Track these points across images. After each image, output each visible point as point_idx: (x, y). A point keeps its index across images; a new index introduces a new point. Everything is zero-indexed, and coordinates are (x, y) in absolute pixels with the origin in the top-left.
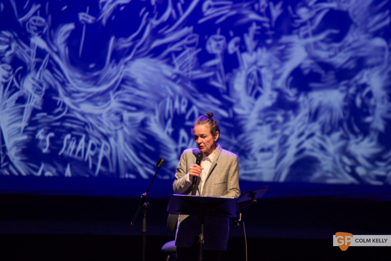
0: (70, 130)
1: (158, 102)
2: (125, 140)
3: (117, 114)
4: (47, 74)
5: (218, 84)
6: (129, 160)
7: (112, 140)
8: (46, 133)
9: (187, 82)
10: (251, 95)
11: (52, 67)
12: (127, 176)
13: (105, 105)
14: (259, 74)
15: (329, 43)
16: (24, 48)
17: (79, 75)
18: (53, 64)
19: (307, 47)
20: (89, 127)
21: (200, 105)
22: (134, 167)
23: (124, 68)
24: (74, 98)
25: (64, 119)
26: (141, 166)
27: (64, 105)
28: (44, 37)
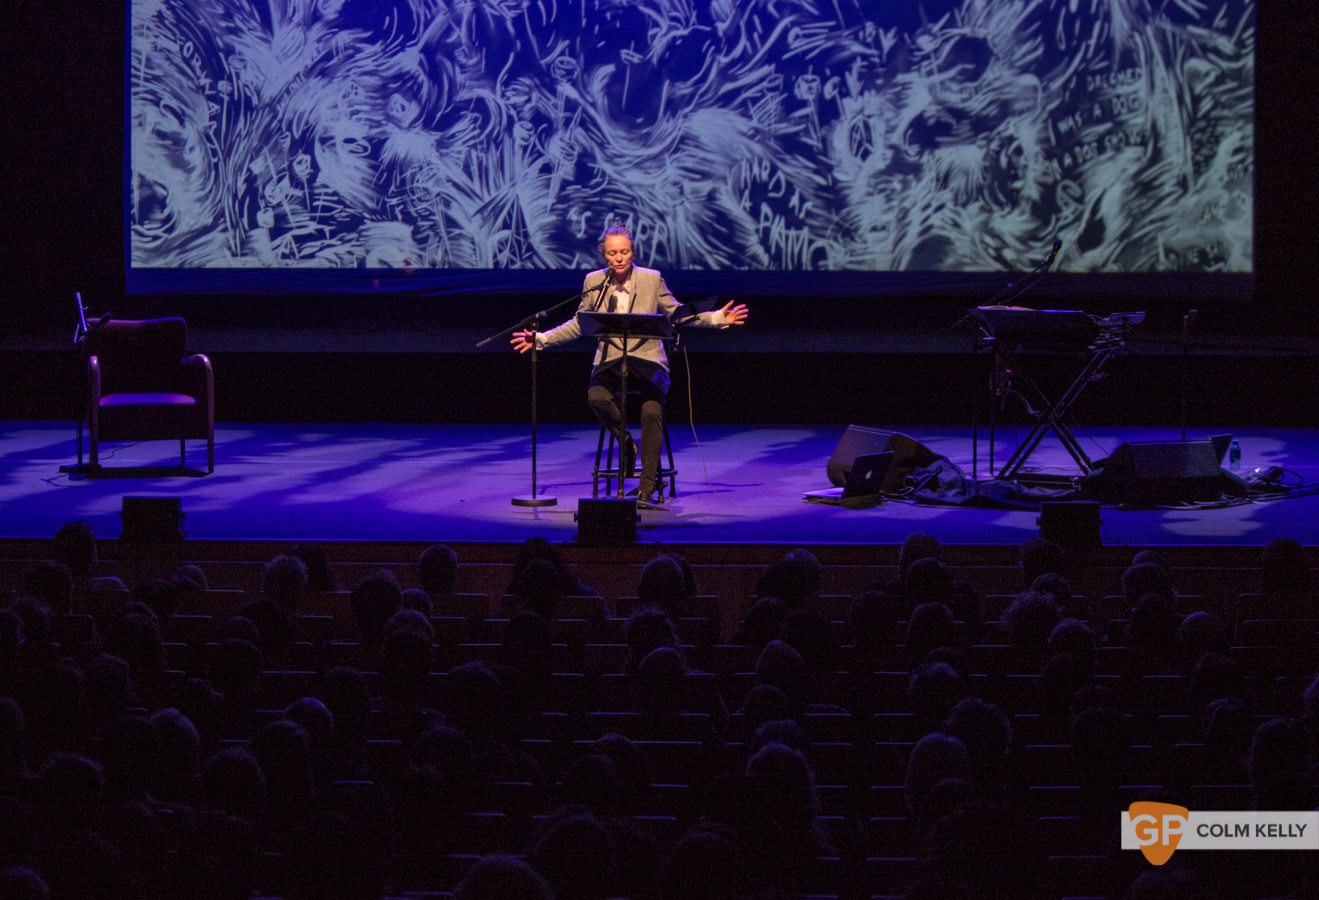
0: (612, 208)
1: (731, 167)
2: (687, 219)
3: (675, 184)
4: (579, 133)
5: (812, 141)
6: (693, 246)
7: (669, 219)
8: (581, 213)
9: (770, 139)
10: (856, 155)
11: (587, 123)
12: (691, 267)
13: (660, 172)
14: (867, 127)
15: (962, 82)
16: (549, 100)
17: (623, 134)
18: (588, 119)
19: (931, 89)
20: (637, 204)
21: (788, 169)
22: (702, 255)
23: (683, 123)
24: (617, 165)
25: (604, 192)
26: (709, 252)
27: (604, 174)
28: (574, 84)
